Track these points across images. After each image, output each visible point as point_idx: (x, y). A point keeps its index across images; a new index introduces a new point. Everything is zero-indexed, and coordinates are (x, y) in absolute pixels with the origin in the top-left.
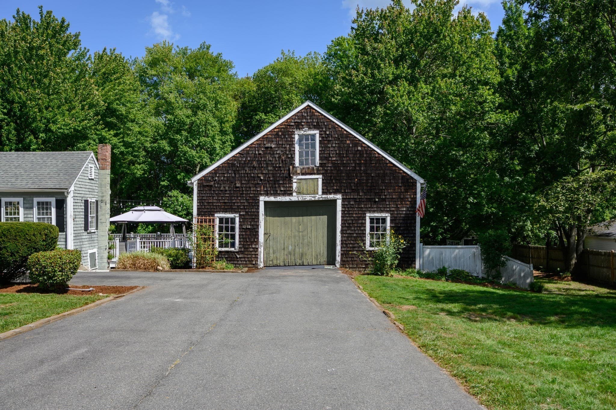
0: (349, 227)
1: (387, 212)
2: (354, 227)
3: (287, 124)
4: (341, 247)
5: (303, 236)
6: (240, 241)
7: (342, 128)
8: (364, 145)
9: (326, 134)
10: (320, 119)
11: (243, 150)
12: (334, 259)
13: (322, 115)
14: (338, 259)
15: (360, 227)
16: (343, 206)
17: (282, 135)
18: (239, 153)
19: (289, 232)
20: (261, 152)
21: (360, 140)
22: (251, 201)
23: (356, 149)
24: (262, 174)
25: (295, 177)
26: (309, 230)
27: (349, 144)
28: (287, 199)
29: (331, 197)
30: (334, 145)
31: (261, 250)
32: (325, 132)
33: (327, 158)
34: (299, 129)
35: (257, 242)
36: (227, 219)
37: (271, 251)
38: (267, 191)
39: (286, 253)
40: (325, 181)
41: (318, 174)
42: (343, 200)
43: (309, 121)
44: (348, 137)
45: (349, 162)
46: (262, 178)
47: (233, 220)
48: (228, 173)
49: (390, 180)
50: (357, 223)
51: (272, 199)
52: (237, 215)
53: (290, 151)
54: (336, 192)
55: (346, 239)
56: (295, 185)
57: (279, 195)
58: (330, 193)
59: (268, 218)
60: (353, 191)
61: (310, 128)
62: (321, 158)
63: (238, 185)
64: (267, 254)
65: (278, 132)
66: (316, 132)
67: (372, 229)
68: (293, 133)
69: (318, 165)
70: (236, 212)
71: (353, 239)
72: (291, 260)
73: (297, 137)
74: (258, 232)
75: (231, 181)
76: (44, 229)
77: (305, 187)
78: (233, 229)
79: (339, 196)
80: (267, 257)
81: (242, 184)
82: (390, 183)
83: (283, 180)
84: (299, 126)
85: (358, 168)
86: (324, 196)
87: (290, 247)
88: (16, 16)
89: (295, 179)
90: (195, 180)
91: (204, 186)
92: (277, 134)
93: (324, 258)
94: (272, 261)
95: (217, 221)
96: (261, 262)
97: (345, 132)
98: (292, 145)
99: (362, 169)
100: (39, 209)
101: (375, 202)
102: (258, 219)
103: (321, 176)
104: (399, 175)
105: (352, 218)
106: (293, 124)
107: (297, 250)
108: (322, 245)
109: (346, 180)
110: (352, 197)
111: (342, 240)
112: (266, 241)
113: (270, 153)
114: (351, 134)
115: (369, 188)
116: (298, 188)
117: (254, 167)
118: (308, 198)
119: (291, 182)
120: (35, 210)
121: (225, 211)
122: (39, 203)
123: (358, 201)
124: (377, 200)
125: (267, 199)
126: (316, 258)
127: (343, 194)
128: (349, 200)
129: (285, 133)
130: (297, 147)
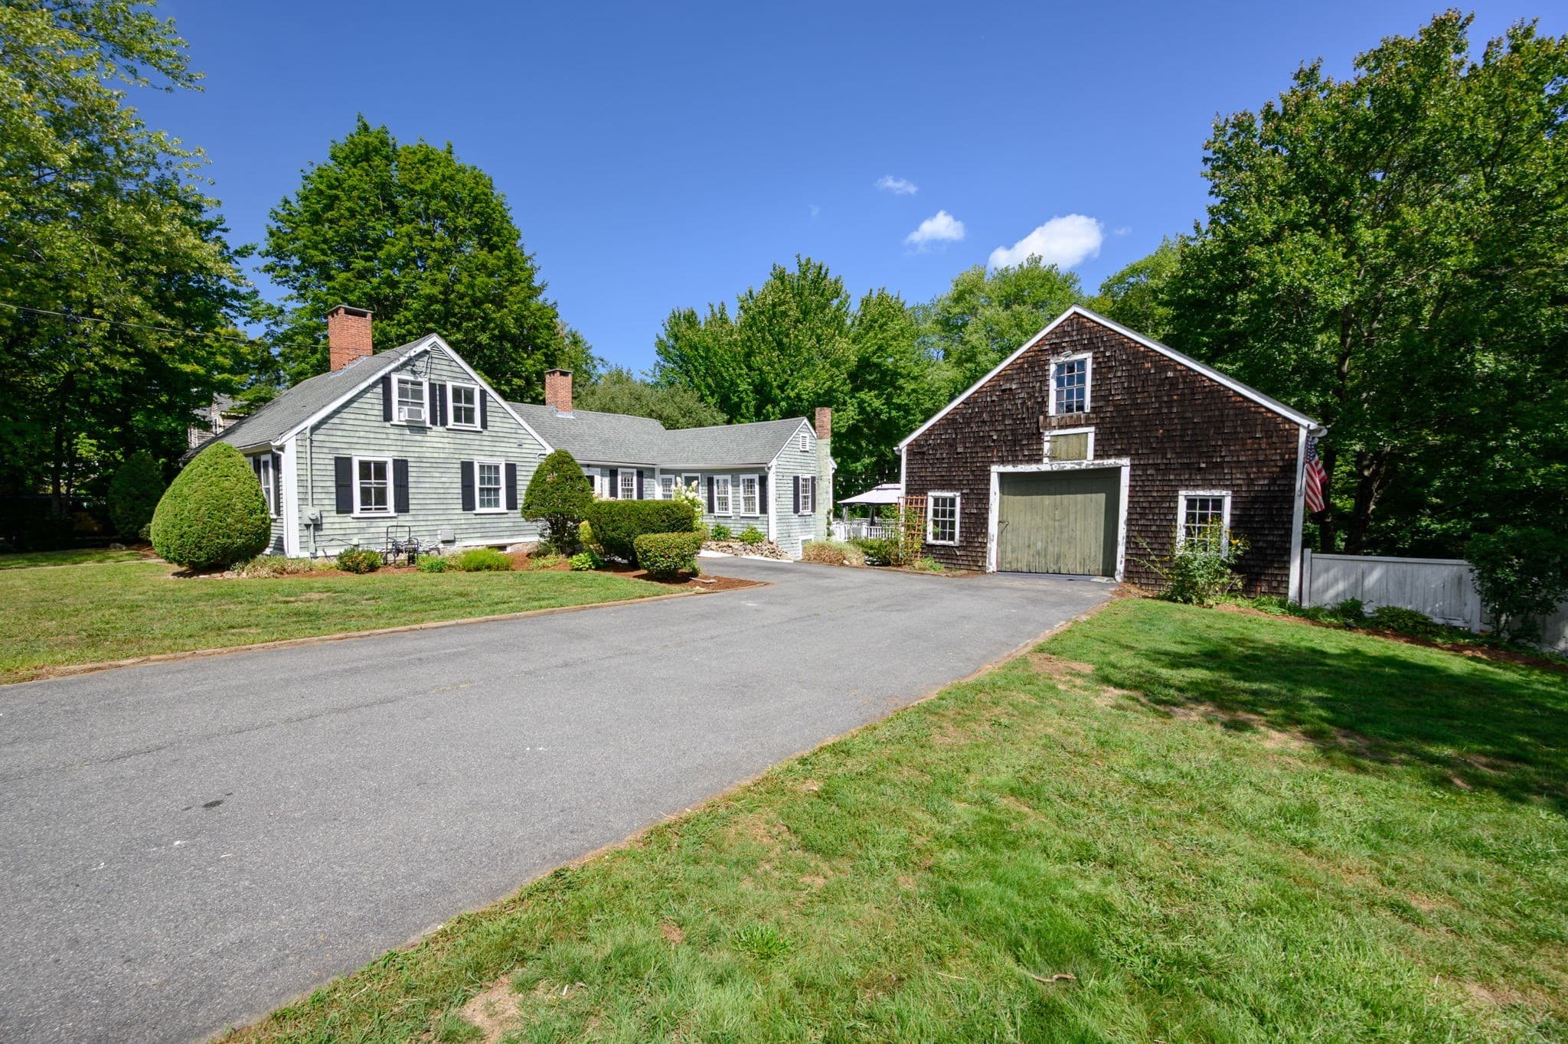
0: (1142, 515)
1: (1226, 487)
2: (1154, 514)
3: (1038, 349)
4: (1127, 548)
5: (1061, 527)
6: (961, 532)
7: (1137, 342)
8: (1179, 368)
9: (1105, 356)
10: (1096, 333)
11: (969, 398)
12: (1114, 568)
13: (1099, 324)
14: (1120, 567)
15: (1165, 514)
16: (1132, 477)
17: (1029, 367)
18: (963, 403)
19: (1038, 519)
20: (994, 398)
21: (1171, 360)
22: (978, 473)
23: (1163, 376)
24: (996, 431)
25: (1047, 433)
26: (1072, 518)
27: (1149, 369)
28: (1032, 468)
29: (1110, 462)
30: (1119, 374)
31: (993, 547)
32: (1104, 352)
33: (1105, 398)
34: (1058, 354)
35: (986, 534)
36: (944, 500)
37: (1009, 548)
38: (1003, 456)
39: (1031, 552)
40: (1099, 437)
41: (1087, 425)
42: (1133, 467)
43: (1075, 338)
44: (1148, 356)
45: (1148, 400)
46: (995, 437)
47: (953, 501)
48: (946, 433)
49: (1235, 427)
50: (1160, 508)
51: (1009, 469)
52: (958, 494)
53: (1041, 391)
54: (1119, 454)
55: (1135, 534)
56: (1046, 446)
57: (1021, 462)
58: (1109, 457)
59: (1006, 497)
60: (1154, 451)
61: (1075, 351)
62: (1094, 399)
63: (959, 450)
64: (1002, 553)
65: (1023, 363)
66: (1088, 356)
67: (1190, 517)
68: (1047, 362)
69: (1087, 410)
70: (957, 490)
71: (1150, 534)
72: (1038, 564)
73: (1053, 368)
74: (987, 519)
75: (952, 445)
76: (664, 508)
77: (1064, 448)
78: (952, 514)
79: (1125, 462)
80: (1002, 559)
81: (966, 448)
82: (1236, 433)
83: (1028, 439)
84: (1056, 349)
85: (1165, 410)
86: (1097, 462)
87: (1039, 544)
89: (1047, 435)
90: (903, 445)
91: (915, 454)
92: (1021, 367)
93: (1098, 564)
94: (1010, 563)
95: (931, 502)
96: (990, 564)
97: (1142, 349)
98: (1044, 381)
99: (1175, 410)
100: (745, 489)
101: (1200, 469)
102: (988, 499)
103: (1092, 429)
104: (1258, 416)
105: (1150, 499)
106: (1047, 347)
107: (1050, 548)
108: (1093, 542)
109: (1140, 432)
110: (1151, 462)
111: (1128, 537)
112: (1001, 533)
113: (1009, 399)
114: (1153, 351)
115: (1186, 444)
116: (1052, 450)
117: (984, 422)
118: (1068, 466)
119: (1040, 441)
120: (741, 487)
121: (942, 488)
122: (744, 483)
123: (1163, 469)
124: (1203, 465)
125: (1002, 469)
126: (1083, 564)
127: (1133, 457)
128: (1145, 467)
129: (1034, 364)
130: (1053, 384)
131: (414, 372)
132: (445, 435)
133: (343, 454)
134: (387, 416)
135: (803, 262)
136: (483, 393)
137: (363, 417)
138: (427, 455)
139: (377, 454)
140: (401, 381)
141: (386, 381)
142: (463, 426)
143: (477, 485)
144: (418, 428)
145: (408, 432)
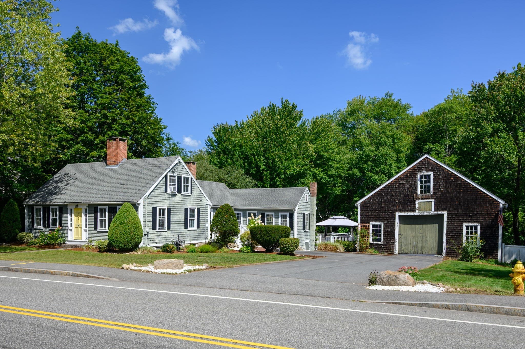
0: (452, 232)
1: (478, 222)
2: (455, 232)
3: (413, 169)
4: (446, 244)
5: (422, 236)
6: (384, 238)
7: (448, 170)
8: (462, 180)
9: (437, 174)
10: (434, 165)
11: (386, 185)
12: (442, 251)
13: (435, 162)
14: (444, 251)
15: (459, 232)
16: (448, 218)
17: (410, 175)
18: (384, 187)
19: (414, 234)
20: (397, 186)
21: (460, 177)
22: (391, 215)
23: (457, 183)
24: (397, 199)
25: (417, 201)
26: (426, 233)
27: (453, 180)
28: (412, 214)
29: (440, 213)
30: (442, 181)
31: (397, 244)
32: (437, 173)
33: (438, 189)
34: (421, 172)
35: (394, 239)
36: (377, 225)
37: (403, 245)
38: (400, 209)
39: (411, 246)
40: (436, 203)
42: (448, 214)
43: (427, 166)
44: (452, 175)
45: (452, 191)
46: (397, 202)
47: (380, 226)
48: (377, 199)
49: (480, 202)
50: (457, 229)
51: (403, 214)
52: (382, 223)
53: (414, 185)
54: (443, 210)
55: (449, 239)
56: (417, 206)
57: (407, 211)
58: (440, 211)
59: (401, 225)
60: (455, 209)
61: (427, 171)
62: (434, 189)
63: (383, 206)
64: (400, 246)
65: (408, 174)
66: (431, 173)
67: (467, 233)
68: (417, 174)
69: (432, 193)
70: (382, 221)
71: (454, 239)
72: (414, 250)
73: (419, 177)
74: (394, 233)
75: (379, 203)
77: (423, 207)
78: (380, 231)
79: (445, 213)
80: (400, 249)
81: (385, 205)
82: (481, 204)
83: (410, 203)
84: (420, 170)
85: (458, 195)
86: (435, 212)
87: (414, 243)
88: (269, 106)
89: (417, 202)
90: (359, 203)
91: (364, 206)
92: (407, 175)
93: (436, 250)
94: (403, 250)
95: (371, 227)
96: (396, 251)
97: (450, 173)
98: (416, 181)
99: (461, 195)
100: (281, 218)
101: (470, 216)
102: (395, 225)
103: (433, 200)
104: (488, 199)
105: (454, 226)
106: (417, 169)
107: (419, 244)
108: (434, 242)
109: (450, 202)
110: (454, 213)
111: (447, 240)
112: (399, 238)
113: (402, 187)
114: (454, 174)
115: (465, 207)
116: (418, 207)
117: (393, 195)
118: (425, 213)
119: (414, 204)
121: (376, 221)
122: (281, 215)
123: (458, 216)
124: (471, 215)
125: (400, 214)
126: (431, 250)
127: (448, 211)
128: (452, 215)
129: (411, 175)
130: (419, 183)
131: (174, 172)
132: (180, 197)
133: (155, 206)
134: (166, 191)
135: (284, 101)
136: (192, 179)
137: (159, 191)
138: (176, 206)
139: (163, 205)
140: (170, 176)
141: (166, 176)
142: (186, 193)
143: (189, 218)
144: (174, 195)
145: (171, 196)
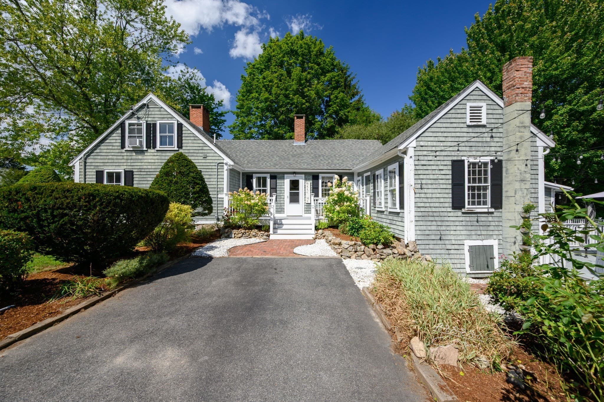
122: (390, 173)
131: (138, 118)
132: (155, 154)
133: (100, 169)
134: (123, 146)
136: (180, 126)
137: (111, 147)
138: (145, 167)
139: (117, 168)
140: (130, 125)
141: (122, 125)
142: (166, 148)
144: (139, 151)
145: (134, 154)
